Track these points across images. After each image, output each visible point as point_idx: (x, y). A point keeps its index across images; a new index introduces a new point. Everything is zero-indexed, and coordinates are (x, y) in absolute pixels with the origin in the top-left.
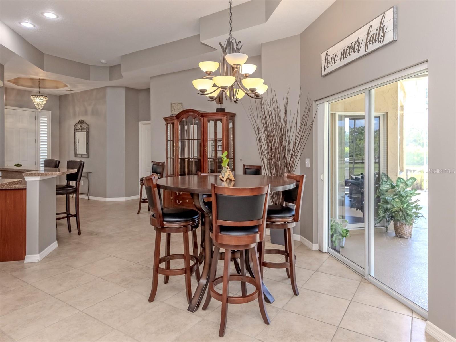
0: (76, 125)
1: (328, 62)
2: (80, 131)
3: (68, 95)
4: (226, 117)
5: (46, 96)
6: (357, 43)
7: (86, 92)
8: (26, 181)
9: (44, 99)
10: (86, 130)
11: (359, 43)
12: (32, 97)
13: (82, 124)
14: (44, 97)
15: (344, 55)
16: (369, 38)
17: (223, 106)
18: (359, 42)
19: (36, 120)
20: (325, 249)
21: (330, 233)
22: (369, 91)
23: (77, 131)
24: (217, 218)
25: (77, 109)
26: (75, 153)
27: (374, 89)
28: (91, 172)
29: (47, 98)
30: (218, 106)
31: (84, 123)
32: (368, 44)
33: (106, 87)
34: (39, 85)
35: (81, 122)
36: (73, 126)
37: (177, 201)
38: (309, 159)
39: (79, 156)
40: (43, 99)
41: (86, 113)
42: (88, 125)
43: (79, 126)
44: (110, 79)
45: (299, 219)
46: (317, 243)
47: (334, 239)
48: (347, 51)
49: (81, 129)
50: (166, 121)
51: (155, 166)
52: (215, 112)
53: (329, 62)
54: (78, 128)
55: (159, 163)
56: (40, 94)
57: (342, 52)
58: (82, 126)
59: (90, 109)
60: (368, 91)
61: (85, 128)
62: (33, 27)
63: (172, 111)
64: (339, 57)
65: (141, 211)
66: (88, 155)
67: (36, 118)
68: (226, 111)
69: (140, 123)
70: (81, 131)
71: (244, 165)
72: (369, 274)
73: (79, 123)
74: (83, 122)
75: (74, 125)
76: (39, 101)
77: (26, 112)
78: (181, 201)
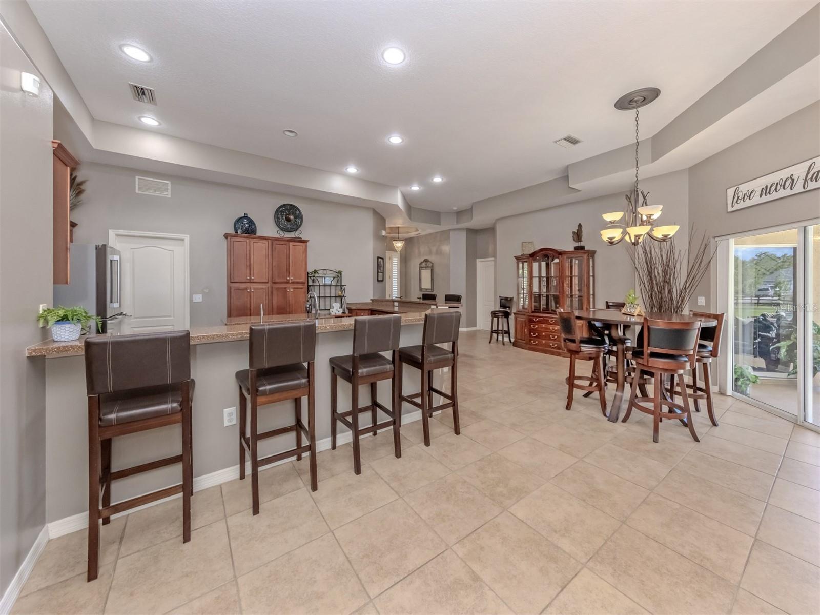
0: (422, 263)
1: (738, 198)
2: (425, 269)
3: (414, 237)
4: (587, 254)
5: (403, 240)
6: (790, 180)
7: (431, 234)
10: (430, 268)
11: (793, 180)
12: (393, 242)
13: (427, 263)
15: (766, 191)
16: (811, 175)
17: (582, 244)
18: (793, 178)
19: (390, 260)
20: (730, 391)
21: (734, 377)
22: (805, 227)
23: (423, 269)
24: (649, 345)
25: (422, 250)
26: (420, 288)
27: (812, 226)
29: (404, 242)
30: (577, 244)
32: (809, 181)
33: (450, 230)
34: (399, 231)
36: (419, 265)
37: (532, 334)
38: (704, 298)
39: (423, 290)
40: (401, 243)
41: (430, 253)
42: (433, 264)
43: (424, 264)
44: (458, 222)
45: (719, 355)
46: (717, 385)
47: (739, 383)
48: (772, 187)
49: (426, 267)
50: (517, 260)
51: (503, 301)
52: (573, 250)
53: (740, 198)
54: (423, 266)
55: (508, 298)
56: (399, 239)
57: (763, 189)
58: (427, 265)
59: (434, 249)
60: (803, 228)
61: (430, 266)
63: (523, 250)
64: (759, 193)
65: (492, 341)
66: (432, 289)
67: (390, 258)
68: (586, 249)
69: (477, 260)
71: (607, 302)
72: (805, 420)
73: (424, 261)
74: (427, 261)
75: (420, 263)
76: (398, 245)
78: (537, 334)
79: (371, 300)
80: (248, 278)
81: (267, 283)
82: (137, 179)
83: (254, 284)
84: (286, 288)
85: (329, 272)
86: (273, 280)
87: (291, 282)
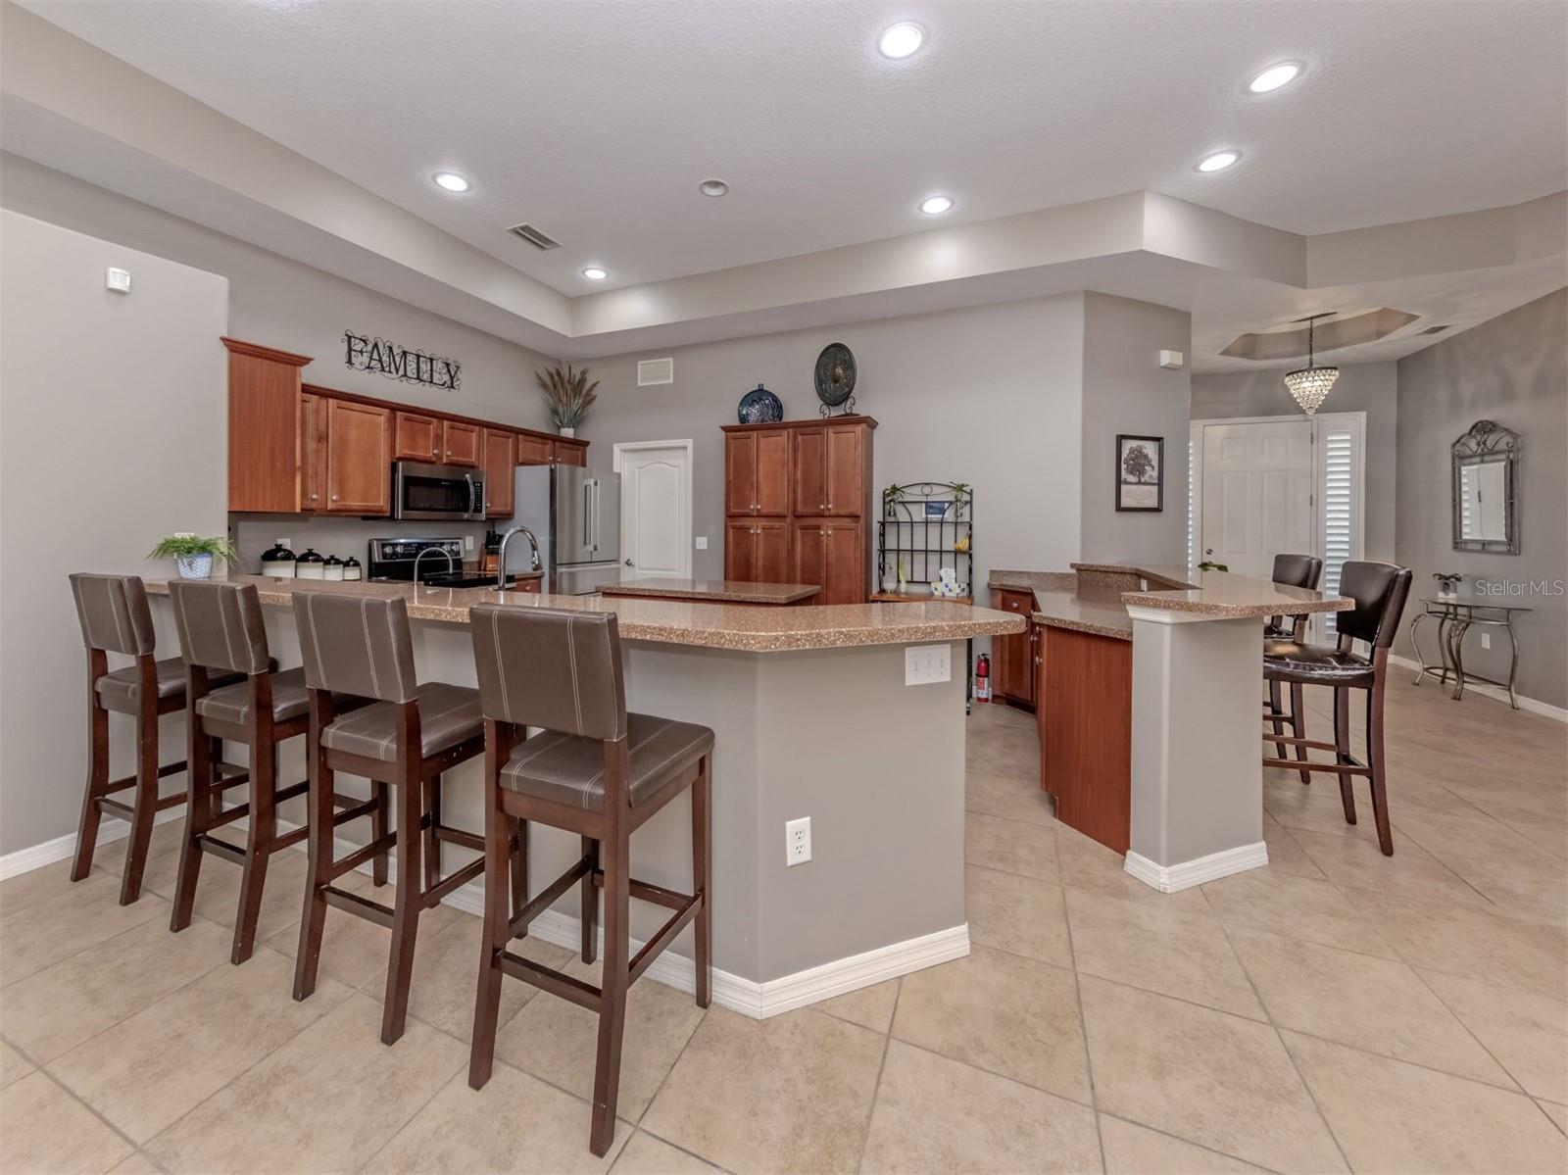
0: (1462, 441)
2: (1478, 459)
3: (1432, 348)
5: (1336, 368)
8: (1132, 620)
9: (1327, 377)
10: (1503, 456)
12: (1287, 379)
13: (1485, 436)
14: (1324, 371)
19: (1312, 442)
23: (1467, 461)
26: (1455, 538)
28: (1530, 610)
29: (1337, 373)
31: (1494, 431)
34: (1311, 341)
35: (1483, 428)
36: (1450, 447)
39: (1470, 546)
40: (1322, 378)
42: (1515, 436)
43: (1473, 444)
49: (1482, 455)
54: (1469, 452)
56: (1311, 367)
58: (1488, 443)
59: (1525, 375)
61: (1502, 446)
62: (1236, 162)
66: (1513, 543)
67: (1312, 438)
70: (1482, 462)
73: (1473, 433)
74: (1490, 426)
75: (1454, 440)
76: (1311, 387)
77: (1281, 427)
79: (1073, 566)
80: (752, 507)
81: (785, 517)
82: (639, 367)
83: (763, 519)
84: (818, 528)
85: (937, 490)
86: (795, 509)
87: (827, 513)
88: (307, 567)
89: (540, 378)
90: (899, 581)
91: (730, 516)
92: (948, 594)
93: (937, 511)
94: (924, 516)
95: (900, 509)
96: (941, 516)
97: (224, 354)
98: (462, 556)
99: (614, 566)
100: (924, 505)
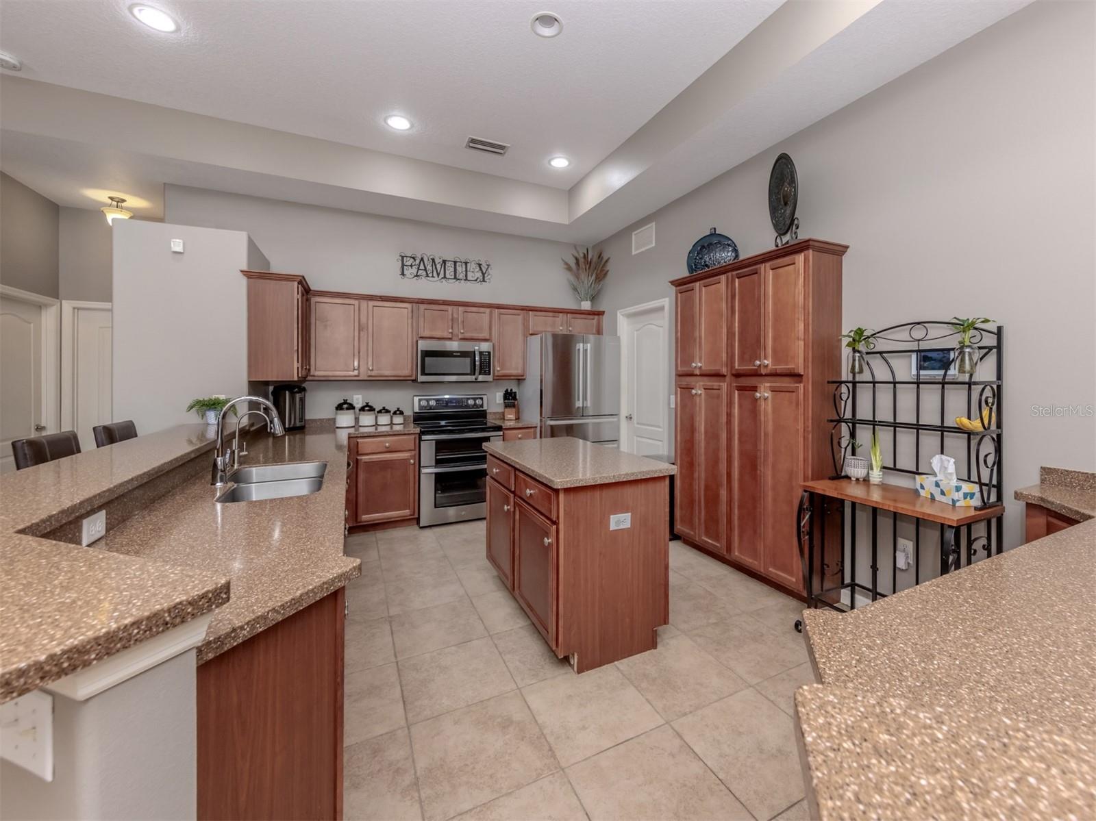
80: (694, 365)
81: (724, 376)
82: (633, 237)
83: (705, 378)
84: (755, 389)
85: (935, 332)
86: (732, 367)
87: (763, 371)
88: (364, 415)
89: (566, 264)
90: (871, 467)
91: (680, 375)
92: (938, 497)
93: (938, 365)
94: (914, 372)
95: (877, 363)
96: (942, 372)
97: (244, 281)
98: (485, 408)
99: (614, 419)
100: (914, 356)
